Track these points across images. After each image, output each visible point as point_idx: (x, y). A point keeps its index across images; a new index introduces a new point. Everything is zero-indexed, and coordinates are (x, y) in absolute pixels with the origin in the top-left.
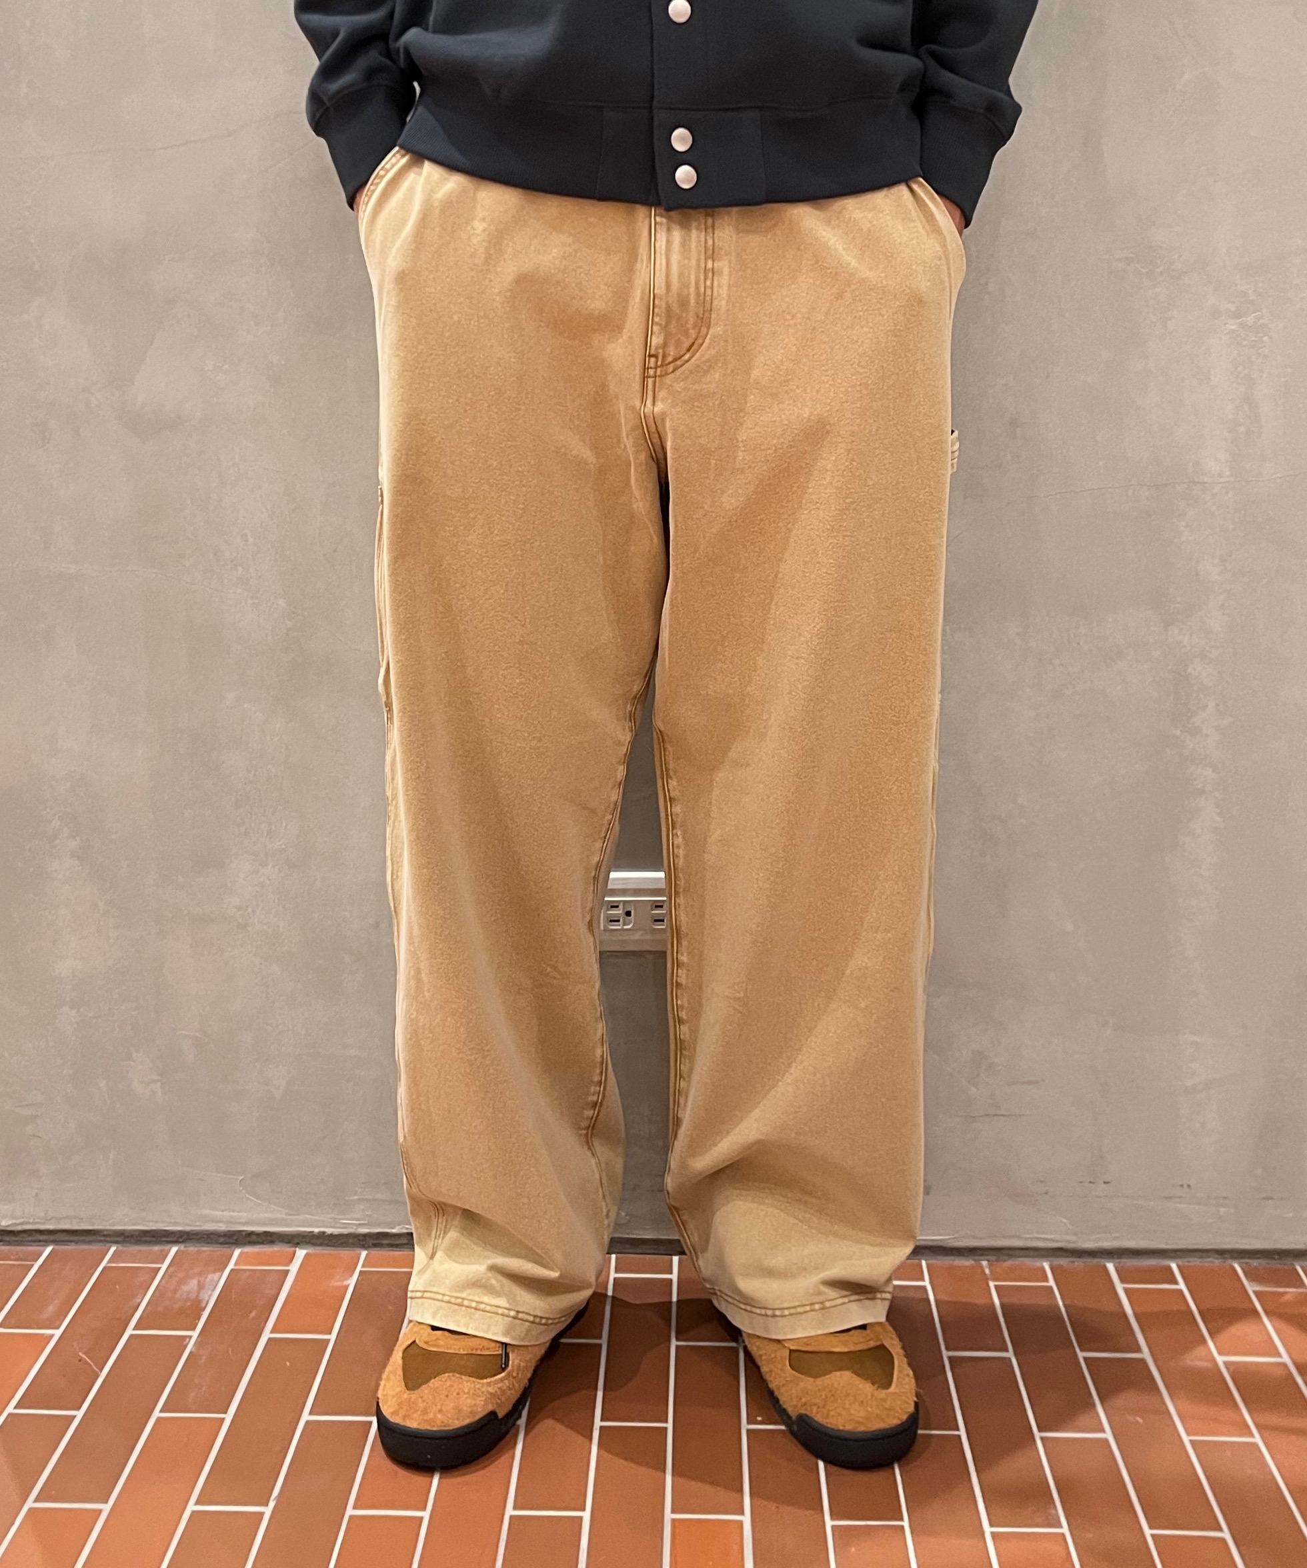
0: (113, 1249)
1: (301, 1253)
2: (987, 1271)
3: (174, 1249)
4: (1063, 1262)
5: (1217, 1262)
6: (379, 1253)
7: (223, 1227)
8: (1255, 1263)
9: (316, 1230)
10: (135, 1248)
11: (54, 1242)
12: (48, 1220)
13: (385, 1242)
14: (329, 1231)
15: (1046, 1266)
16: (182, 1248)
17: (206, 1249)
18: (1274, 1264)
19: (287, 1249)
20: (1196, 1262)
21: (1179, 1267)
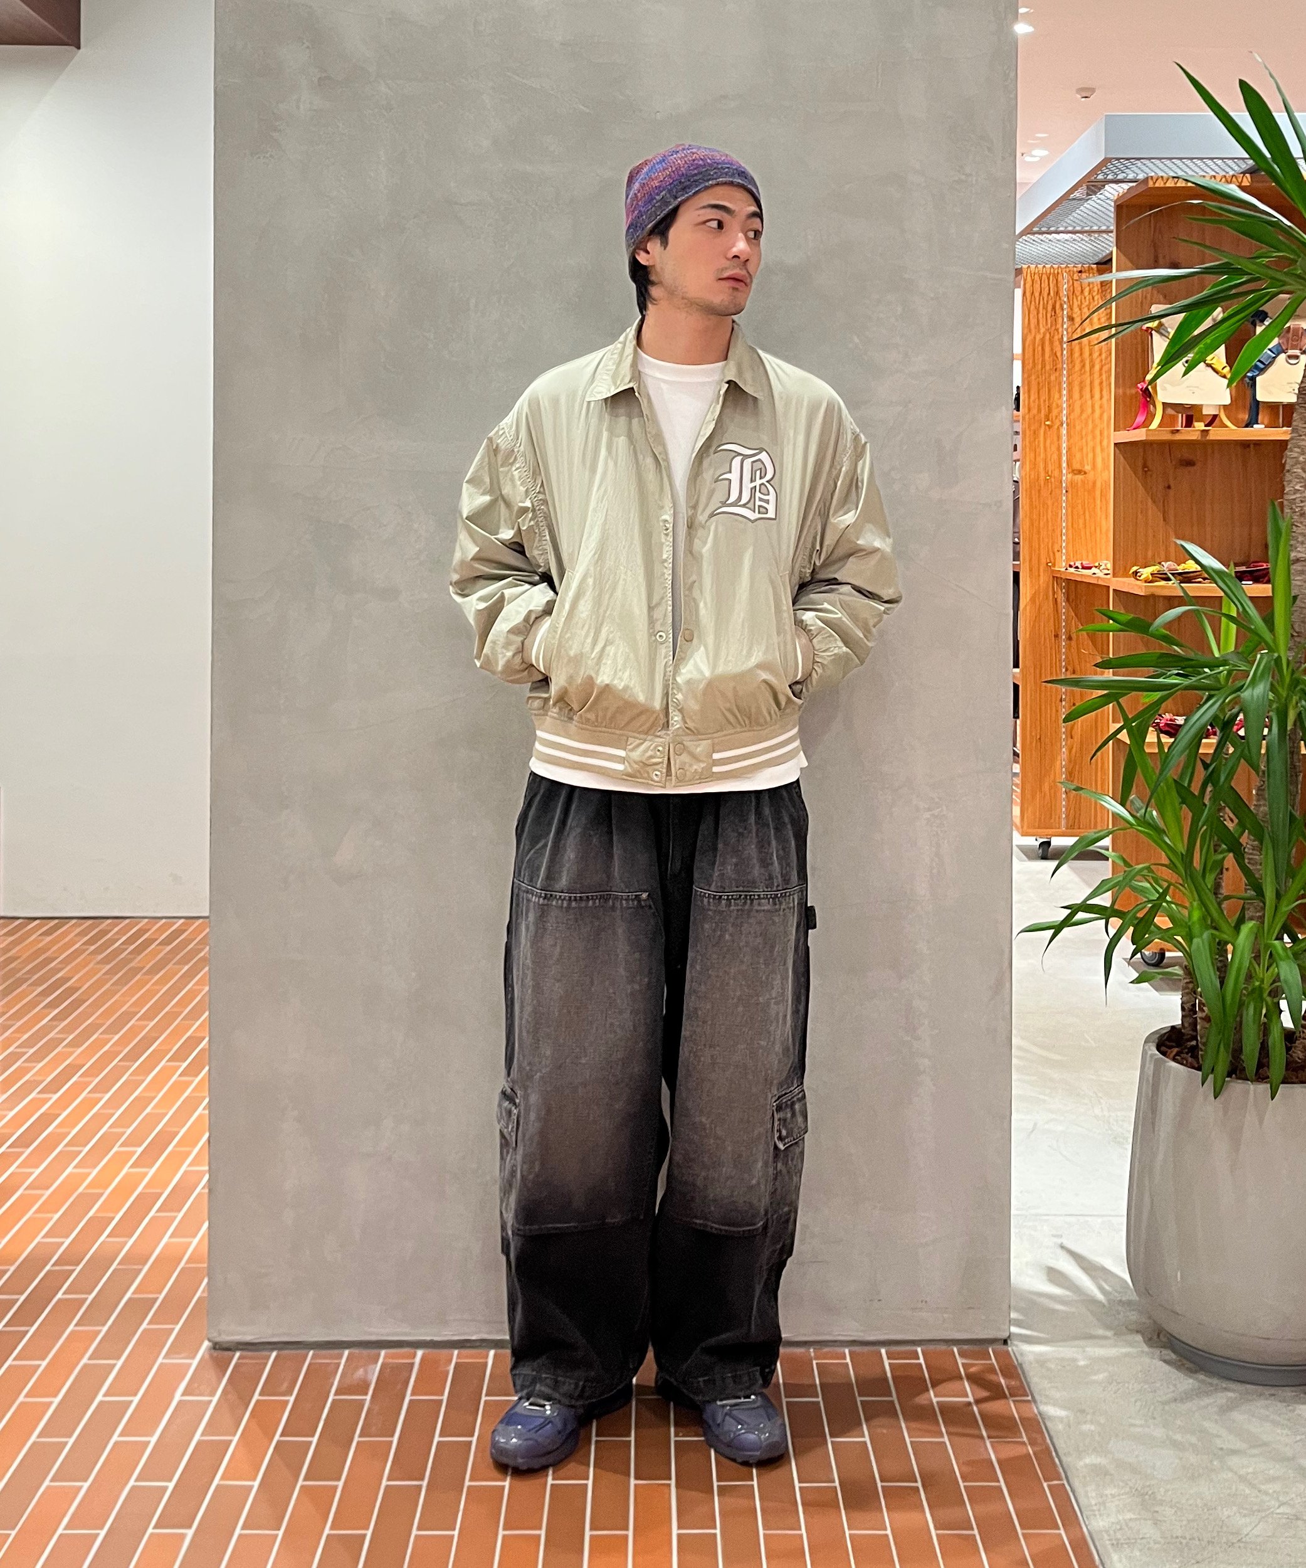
0: (311, 1353)
1: (420, 1353)
2: (812, 1354)
3: (346, 1352)
4: (857, 1349)
5: (943, 1347)
6: (465, 1352)
7: (373, 1338)
8: (965, 1347)
9: (428, 1338)
10: (324, 1352)
11: (279, 1349)
12: (273, 1335)
13: (469, 1345)
14: (436, 1339)
15: (847, 1351)
16: (352, 1350)
17: (365, 1352)
18: (976, 1348)
19: (411, 1350)
20: (931, 1347)
21: (923, 1352)
